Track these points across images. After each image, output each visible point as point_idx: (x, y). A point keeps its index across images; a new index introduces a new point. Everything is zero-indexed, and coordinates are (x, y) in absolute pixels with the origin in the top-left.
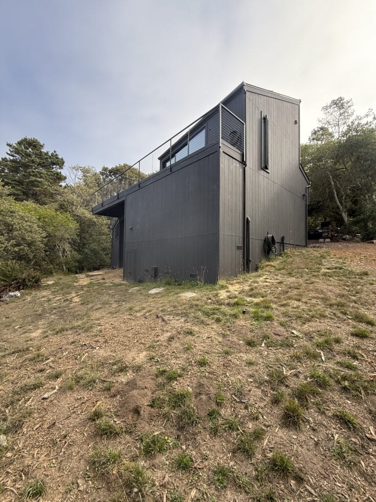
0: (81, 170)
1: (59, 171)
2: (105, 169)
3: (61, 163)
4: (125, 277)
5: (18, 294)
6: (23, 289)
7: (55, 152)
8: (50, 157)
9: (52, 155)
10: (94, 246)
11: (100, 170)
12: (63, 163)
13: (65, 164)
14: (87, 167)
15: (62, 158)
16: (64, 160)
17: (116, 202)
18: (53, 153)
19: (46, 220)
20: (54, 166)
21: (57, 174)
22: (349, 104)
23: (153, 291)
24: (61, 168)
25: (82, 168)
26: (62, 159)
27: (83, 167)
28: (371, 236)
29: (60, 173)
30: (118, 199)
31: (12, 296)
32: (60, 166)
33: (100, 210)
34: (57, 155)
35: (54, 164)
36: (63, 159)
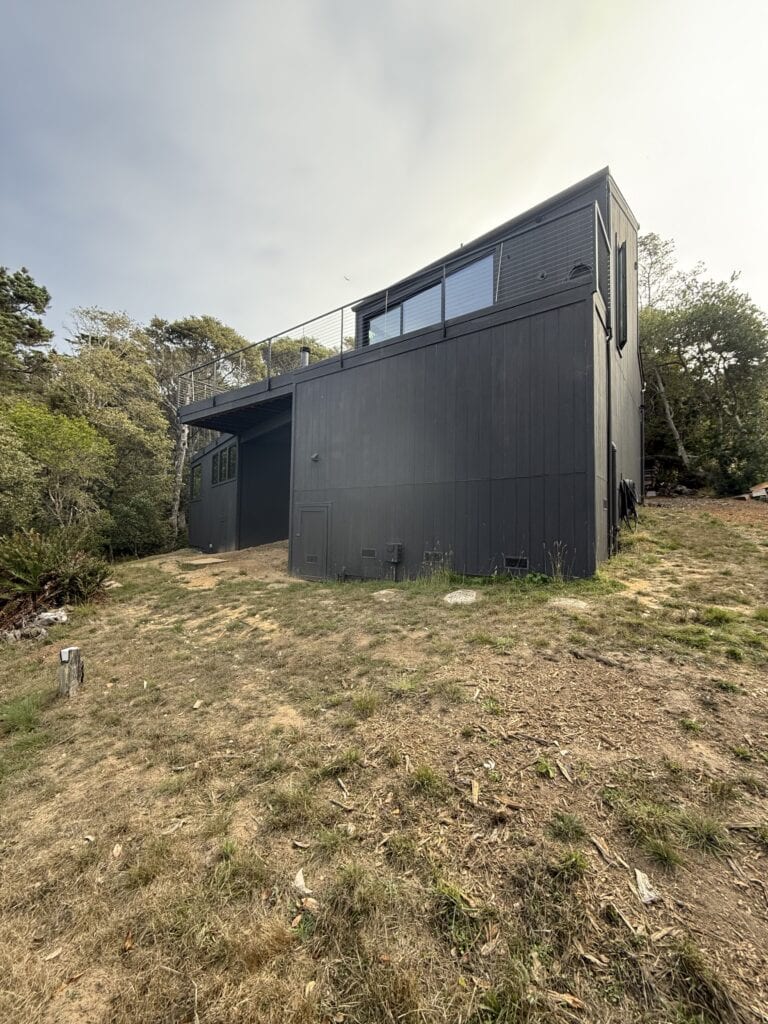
0: (103, 320)
1: (36, 317)
2: (158, 324)
3: (39, 300)
4: (292, 566)
5: (61, 614)
6: (70, 603)
7: (24, 271)
8: (12, 282)
9: (17, 278)
10: (141, 497)
11: (148, 325)
12: (47, 300)
13: (51, 303)
14: (120, 315)
15: (44, 288)
16: (50, 291)
17: (262, 398)
18: (18, 273)
19: (34, 431)
20: (22, 306)
21: (32, 324)
22: (668, 248)
23: (452, 598)
24: (39, 309)
25: (105, 317)
26: (44, 291)
27: (110, 312)
28: (737, 488)
29: (40, 322)
30: (269, 390)
31: (50, 623)
32: (37, 307)
33: (206, 414)
34: (29, 278)
35: (21, 299)
36: (47, 289)
